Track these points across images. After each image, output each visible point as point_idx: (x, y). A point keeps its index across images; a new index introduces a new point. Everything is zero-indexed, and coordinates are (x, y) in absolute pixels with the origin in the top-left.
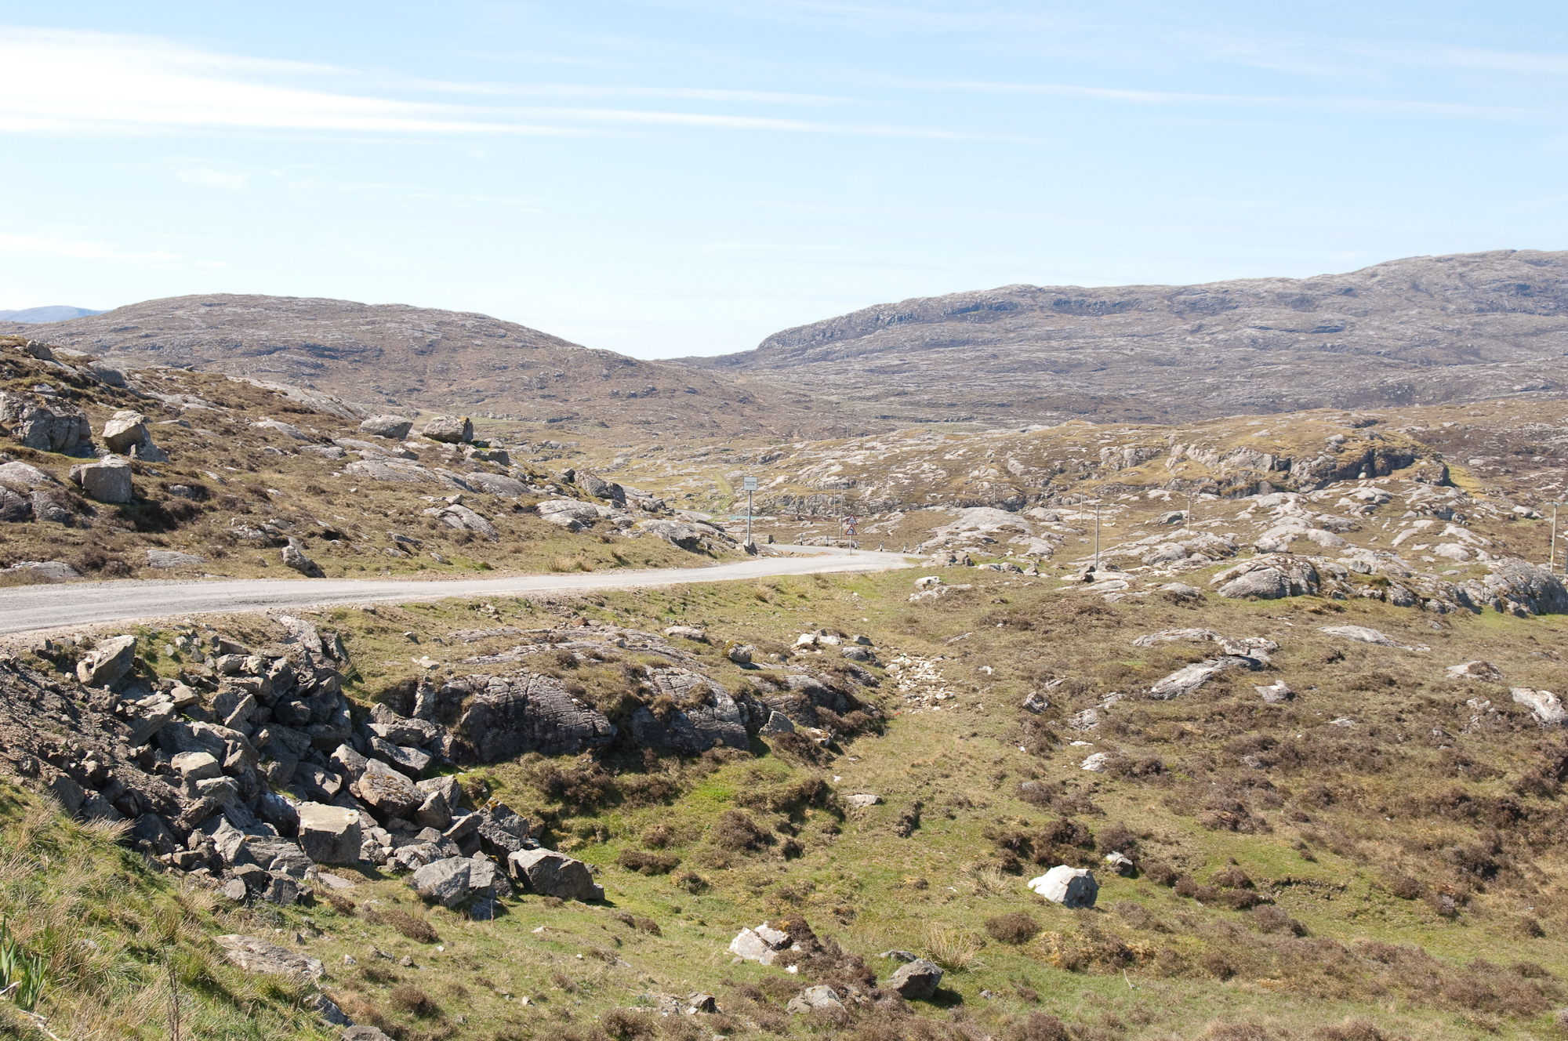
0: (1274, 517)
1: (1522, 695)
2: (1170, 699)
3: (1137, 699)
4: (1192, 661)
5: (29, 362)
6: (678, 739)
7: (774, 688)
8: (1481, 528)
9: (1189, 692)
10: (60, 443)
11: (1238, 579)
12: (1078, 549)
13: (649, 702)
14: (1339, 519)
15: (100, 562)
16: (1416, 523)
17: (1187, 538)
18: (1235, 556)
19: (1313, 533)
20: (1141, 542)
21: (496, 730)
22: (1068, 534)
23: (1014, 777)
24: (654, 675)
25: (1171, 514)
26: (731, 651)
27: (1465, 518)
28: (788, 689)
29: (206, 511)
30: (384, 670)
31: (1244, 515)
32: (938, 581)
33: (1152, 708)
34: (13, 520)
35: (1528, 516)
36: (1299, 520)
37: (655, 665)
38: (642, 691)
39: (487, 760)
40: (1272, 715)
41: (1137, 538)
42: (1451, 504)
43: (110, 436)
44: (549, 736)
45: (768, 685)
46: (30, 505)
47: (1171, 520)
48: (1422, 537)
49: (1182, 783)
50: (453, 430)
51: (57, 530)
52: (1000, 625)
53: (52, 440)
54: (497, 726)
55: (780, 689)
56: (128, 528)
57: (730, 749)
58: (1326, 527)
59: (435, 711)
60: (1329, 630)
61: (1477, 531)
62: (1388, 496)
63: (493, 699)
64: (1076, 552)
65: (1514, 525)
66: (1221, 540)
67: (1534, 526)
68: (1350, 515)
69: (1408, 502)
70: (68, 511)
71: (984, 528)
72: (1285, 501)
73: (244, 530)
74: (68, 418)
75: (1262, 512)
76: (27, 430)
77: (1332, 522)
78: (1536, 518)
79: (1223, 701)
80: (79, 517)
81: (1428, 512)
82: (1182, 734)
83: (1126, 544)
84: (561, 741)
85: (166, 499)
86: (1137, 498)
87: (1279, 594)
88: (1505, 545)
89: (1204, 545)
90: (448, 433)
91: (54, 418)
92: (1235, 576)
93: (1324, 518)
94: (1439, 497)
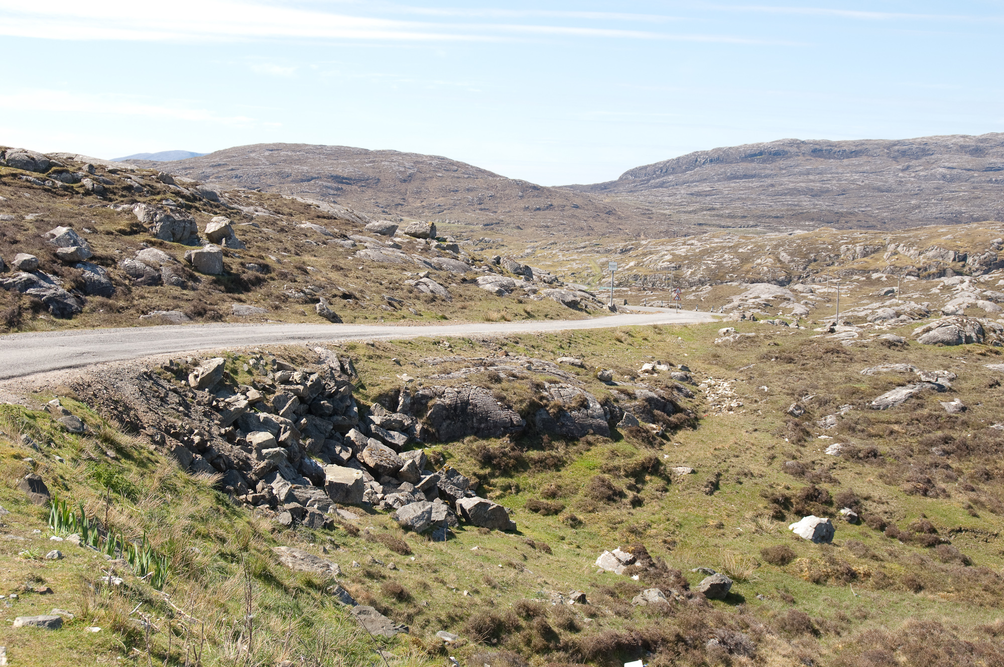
0: (955, 292)
2: (884, 409)
3: (862, 409)
4: (899, 385)
5: (160, 186)
6: (564, 429)
7: (626, 398)
9: (896, 405)
10: (178, 237)
11: (931, 332)
12: (825, 311)
13: (546, 405)
14: (998, 294)
15: (203, 311)
17: (897, 305)
18: (928, 317)
19: (980, 303)
20: (866, 307)
21: (449, 421)
22: (818, 301)
23: (781, 458)
24: (550, 388)
25: (886, 289)
26: (599, 373)
28: (635, 398)
29: (269, 280)
30: (379, 382)
31: (935, 290)
32: (733, 330)
33: (872, 415)
34: (150, 285)
36: (971, 294)
37: (551, 382)
38: (542, 398)
39: (443, 440)
40: (951, 421)
41: (864, 305)
43: (209, 232)
44: (483, 426)
45: (622, 396)
46: (160, 275)
47: (887, 293)
49: (891, 464)
50: (424, 230)
51: (177, 291)
52: (773, 360)
53: (174, 235)
54: (450, 419)
55: (631, 398)
56: (220, 290)
57: (597, 436)
58: (989, 299)
59: (411, 409)
60: (991, 366)
63: (447, 401)
64: (824, 313)
66: (919, 306)
70: (184, 279)
71: (764, 297)
72: (962, 282)
73: (292, 293)
74: (184, 221)
75: (947, 288)
76: (158, 228)
77: (993, 296)
79: (919, 412)
80: (190, 283)
82: (892, 432)
83: (857, 309)
84: (490, 429)
85: (244, 272)
86: (864, 278)
87: (958, 342)
89: (908, 310)
90: (421, 232)
91: (175, 221)
92: (929, 330)
93: (989, 293)
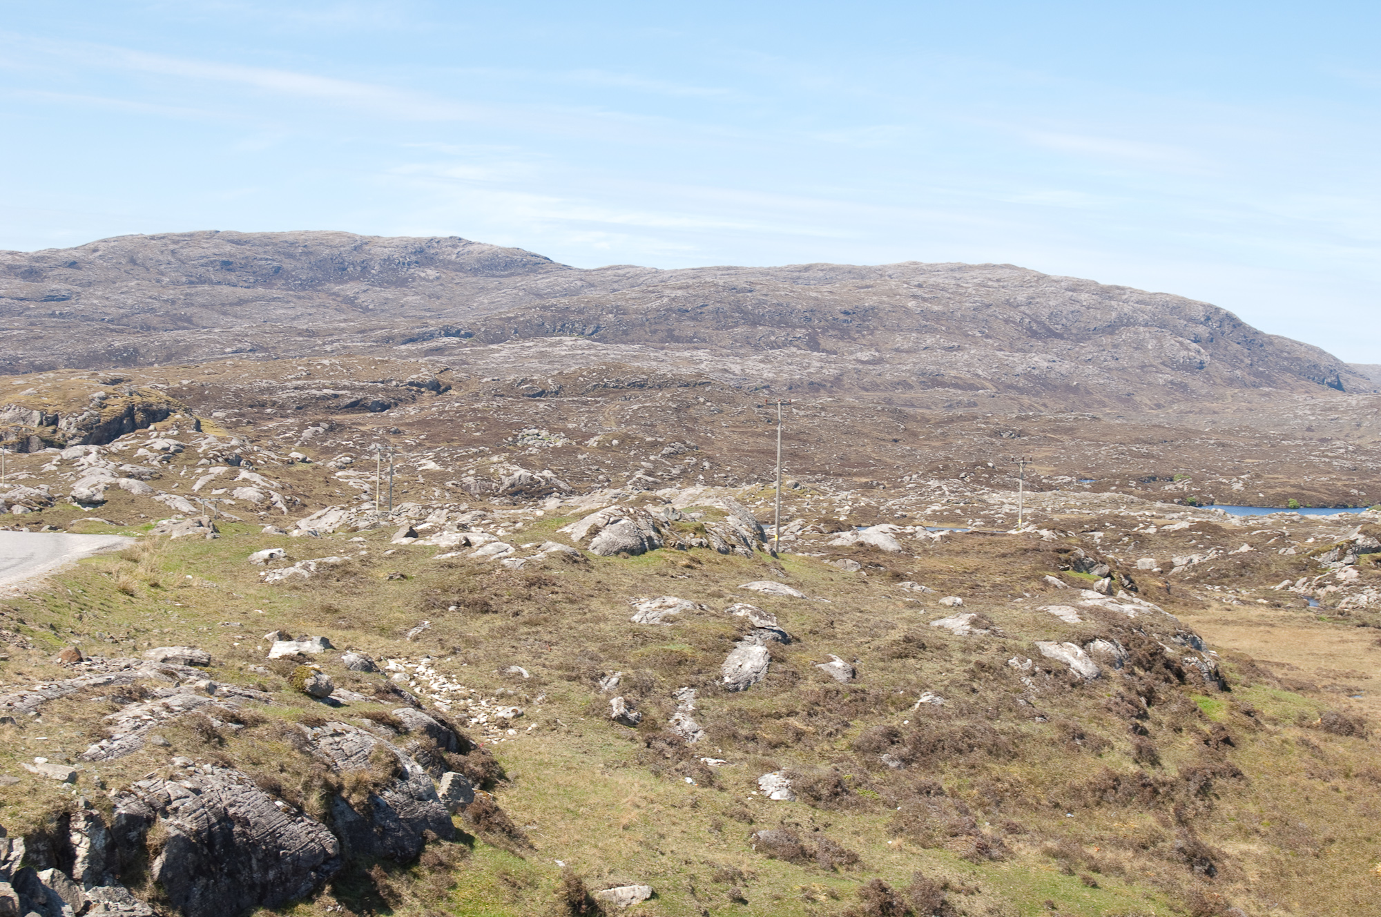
0: (80, 469)
1: (1051, 649)
3: (717, 694)
4: (736, 639)
8: (267, 472)
9: (761, 678)
13: (340, 787)
14: (141, 469)
16: (211, 470)
18: (52, 506)
19: (123, 481)
26: (309, 682)
27: (252, 464)
28: (407, 732)
31: (48, 467)
35: (304, 461)
36: (104, 471)
42: (238, 451)
48: (218, 481)
52: (452, 608)
54: (203, 873)
57: (445, 845)
58: (130, 476)
59: (108, 863)
61: (264, 475)
62: (182, 446)
63: (189, 824)
65: (294, 469)
66: (37, 491)
67: (310, 469)
68: (149, 465)
69: (200, 451)
72: (87, 453)
75: (66, 464)
77: (134, 471)
78: (309, 462)
79: (804, 687)
81: (220, 460)
84: (287, 880)
87: (642, 549)
88: (291, 487)
89: (22, 497)
93: (127, 468)
94: (226, 445)
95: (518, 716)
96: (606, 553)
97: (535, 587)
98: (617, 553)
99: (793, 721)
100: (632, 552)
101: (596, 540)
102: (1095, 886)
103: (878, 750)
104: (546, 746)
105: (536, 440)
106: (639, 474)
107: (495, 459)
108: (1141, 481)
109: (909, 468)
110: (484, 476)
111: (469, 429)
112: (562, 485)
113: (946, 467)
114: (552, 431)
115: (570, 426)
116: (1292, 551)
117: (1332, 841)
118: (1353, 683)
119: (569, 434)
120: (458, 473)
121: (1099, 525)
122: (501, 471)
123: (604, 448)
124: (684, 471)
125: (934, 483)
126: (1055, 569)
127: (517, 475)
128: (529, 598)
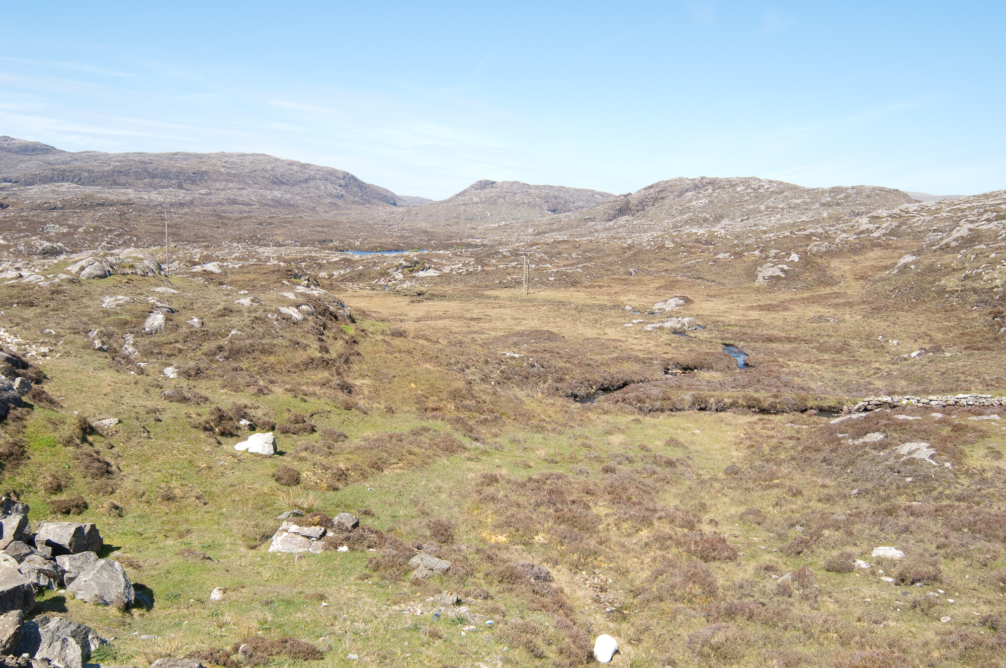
1: (284, 310)
2: (156, 333)
3: (143, 336)
4: (150, 312)
9: (163, 328)
23: (152, 390)
33: (155, 339)
40: (206, 334)
52: (15, 305)
79: (181, 331)
82: (180, 351)
87: (105, 275)
95: (51, 351)
96: (89, 278)
97: (55, 294)
98: (94, 278)
99: (178, 345)
100: (101, 277)
101: (83, 272)
102: (305, 401)
103: (215, 354)
104: (65, 363)
105: (53, 229)
106: (104, 243)
107: (34, 238)
108: (320, 242)
109: (224, 238)
110: (28, 245)
111: (19, 225)
112: (67, 249)
113: (240, 238)
114: (61, 225)
115: (70, 223)
116: (378, 268)
117: (395, 377)
118: (402, 317)
119: (69, 226)
120: (16, 245)
121: (304, 260)
122: (37, 244)
123: (86, 232)
124: (125, 242)
125: (235, 245)
126: (287, 278)
127: (45, 245)
128: (53, 299)
